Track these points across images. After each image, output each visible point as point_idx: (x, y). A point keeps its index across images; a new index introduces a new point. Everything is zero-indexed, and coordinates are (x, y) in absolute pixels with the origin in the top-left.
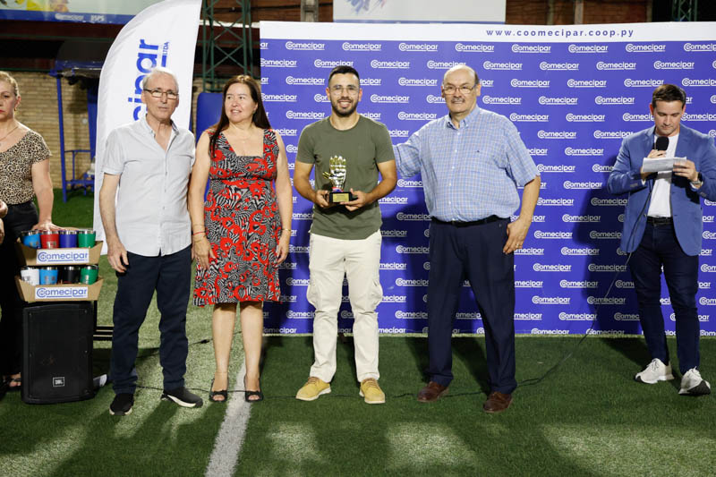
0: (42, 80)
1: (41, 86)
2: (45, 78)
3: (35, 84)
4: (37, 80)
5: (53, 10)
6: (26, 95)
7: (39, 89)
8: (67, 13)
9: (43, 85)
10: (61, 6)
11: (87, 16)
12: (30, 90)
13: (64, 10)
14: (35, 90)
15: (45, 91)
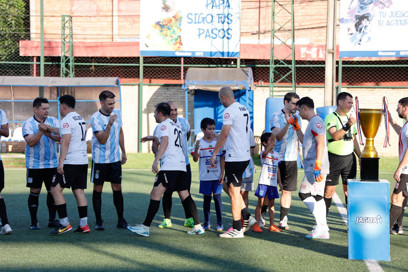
0: (166, 90)
1: (165, 93)
2: (167, 89)
3: (161, 93)
4: (163, 90)
5: (175, 50)
6: (156, 99)
7: (163, 95)
8: (182, 52)
9: (166, 92)
10: (179, 47)
11: (194, 53)
12: (159, 96)
13: (180, 50)
14: (162, 96)
15: (167, 97)
